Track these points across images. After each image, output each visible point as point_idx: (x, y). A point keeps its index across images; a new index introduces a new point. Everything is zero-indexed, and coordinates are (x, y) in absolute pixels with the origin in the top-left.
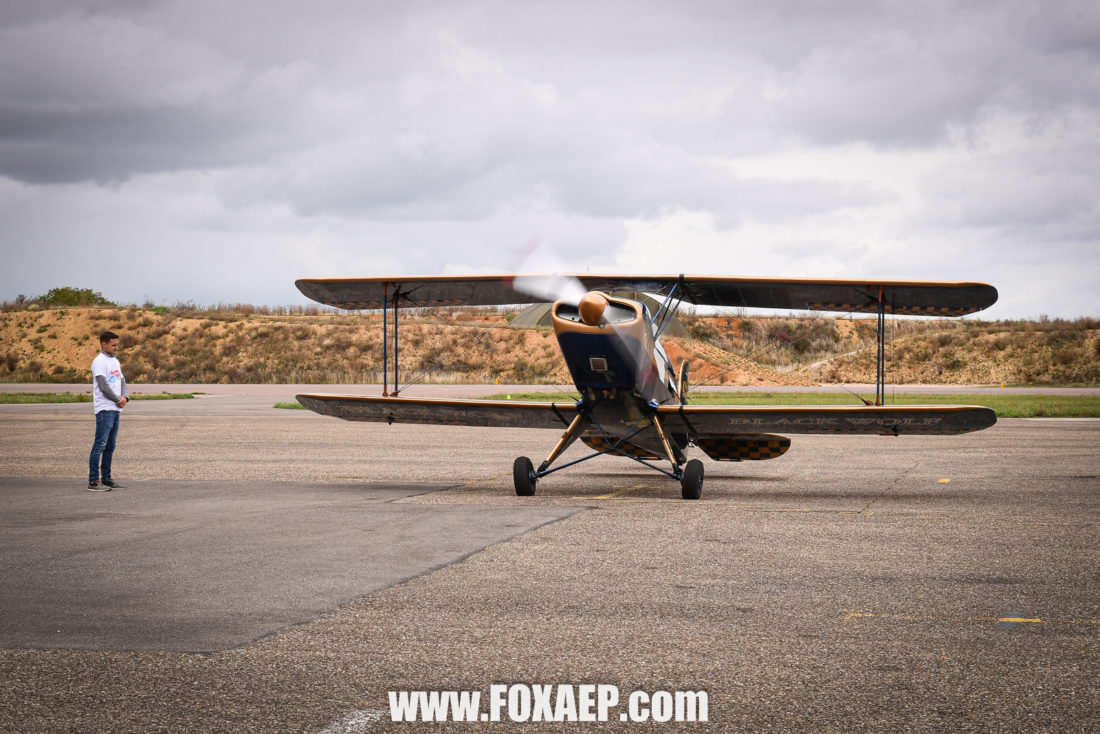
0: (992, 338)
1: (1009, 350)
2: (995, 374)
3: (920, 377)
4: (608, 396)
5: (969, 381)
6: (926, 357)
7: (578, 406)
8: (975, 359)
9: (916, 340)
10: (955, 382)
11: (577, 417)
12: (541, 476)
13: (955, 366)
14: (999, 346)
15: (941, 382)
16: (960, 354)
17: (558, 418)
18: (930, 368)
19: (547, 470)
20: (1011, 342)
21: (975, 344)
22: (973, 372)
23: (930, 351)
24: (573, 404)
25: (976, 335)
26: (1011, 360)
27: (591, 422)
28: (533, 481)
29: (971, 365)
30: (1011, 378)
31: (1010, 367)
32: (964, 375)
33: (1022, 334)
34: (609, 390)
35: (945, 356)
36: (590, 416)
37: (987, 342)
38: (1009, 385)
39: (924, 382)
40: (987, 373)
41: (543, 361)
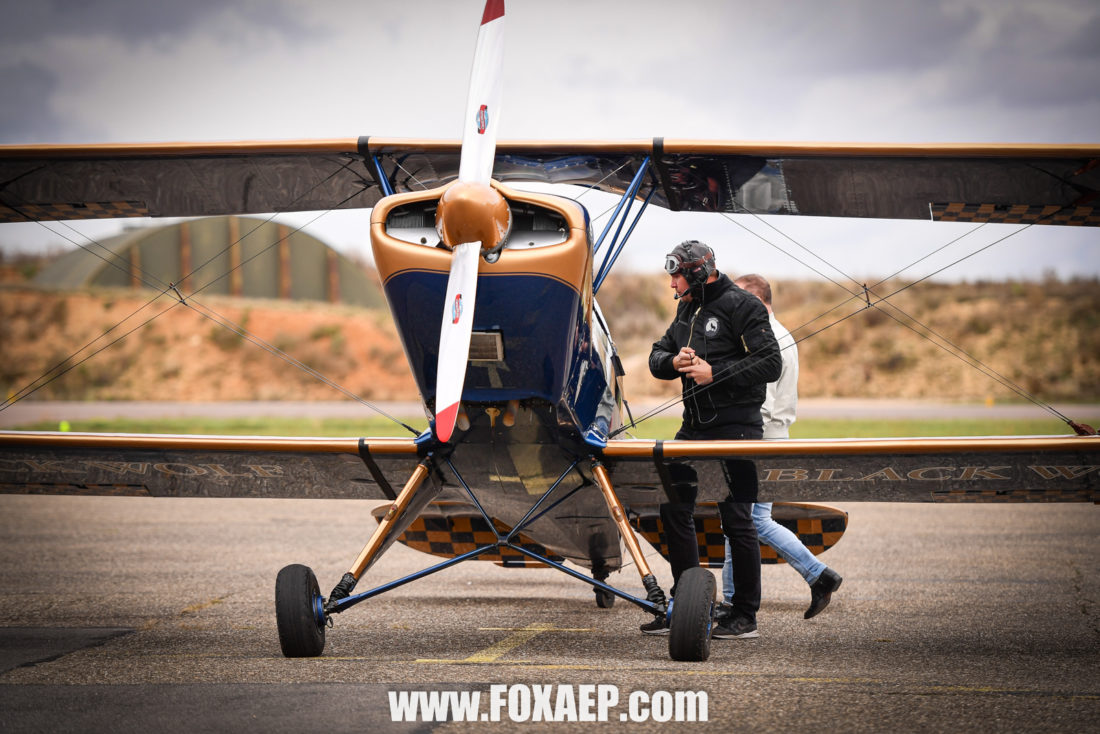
0: (965, 311)
1: (996, 334)
2: (972, 379)
3: (831, 387)
4: (499, 419)
5: (922, 394)
6: (840, 349)
7: (419, 445)
8: (932, 353)
9: (822, 315)
10: (896, 395)
11: (418, 471)
12: (339, 609)
13: (894, 365)
14: (978, 327)
15: (868, 395)
16: (904, 342)
17: (368, 475)
18: (849, 369)
19: (354, 594)
20: (1001, 319)
21: (933, 323)
22: (931, 376)
23: (848, 336)
24: (408, 441)
25: (933, 306)
26: (1001, 354)
27: (444, 482)
28: (321, 621)
29: (925, 364)
30: (1002, 389)
31: (1000, 366)
32: (913, 381)
33: (1021, 304)
34: (502, 406)
35: (879, 345)
36: (444, 468)
37: (956, 320)
38: (999, 401)
39: (839, 394)
40: (956, 379)
41: (104, 358)
